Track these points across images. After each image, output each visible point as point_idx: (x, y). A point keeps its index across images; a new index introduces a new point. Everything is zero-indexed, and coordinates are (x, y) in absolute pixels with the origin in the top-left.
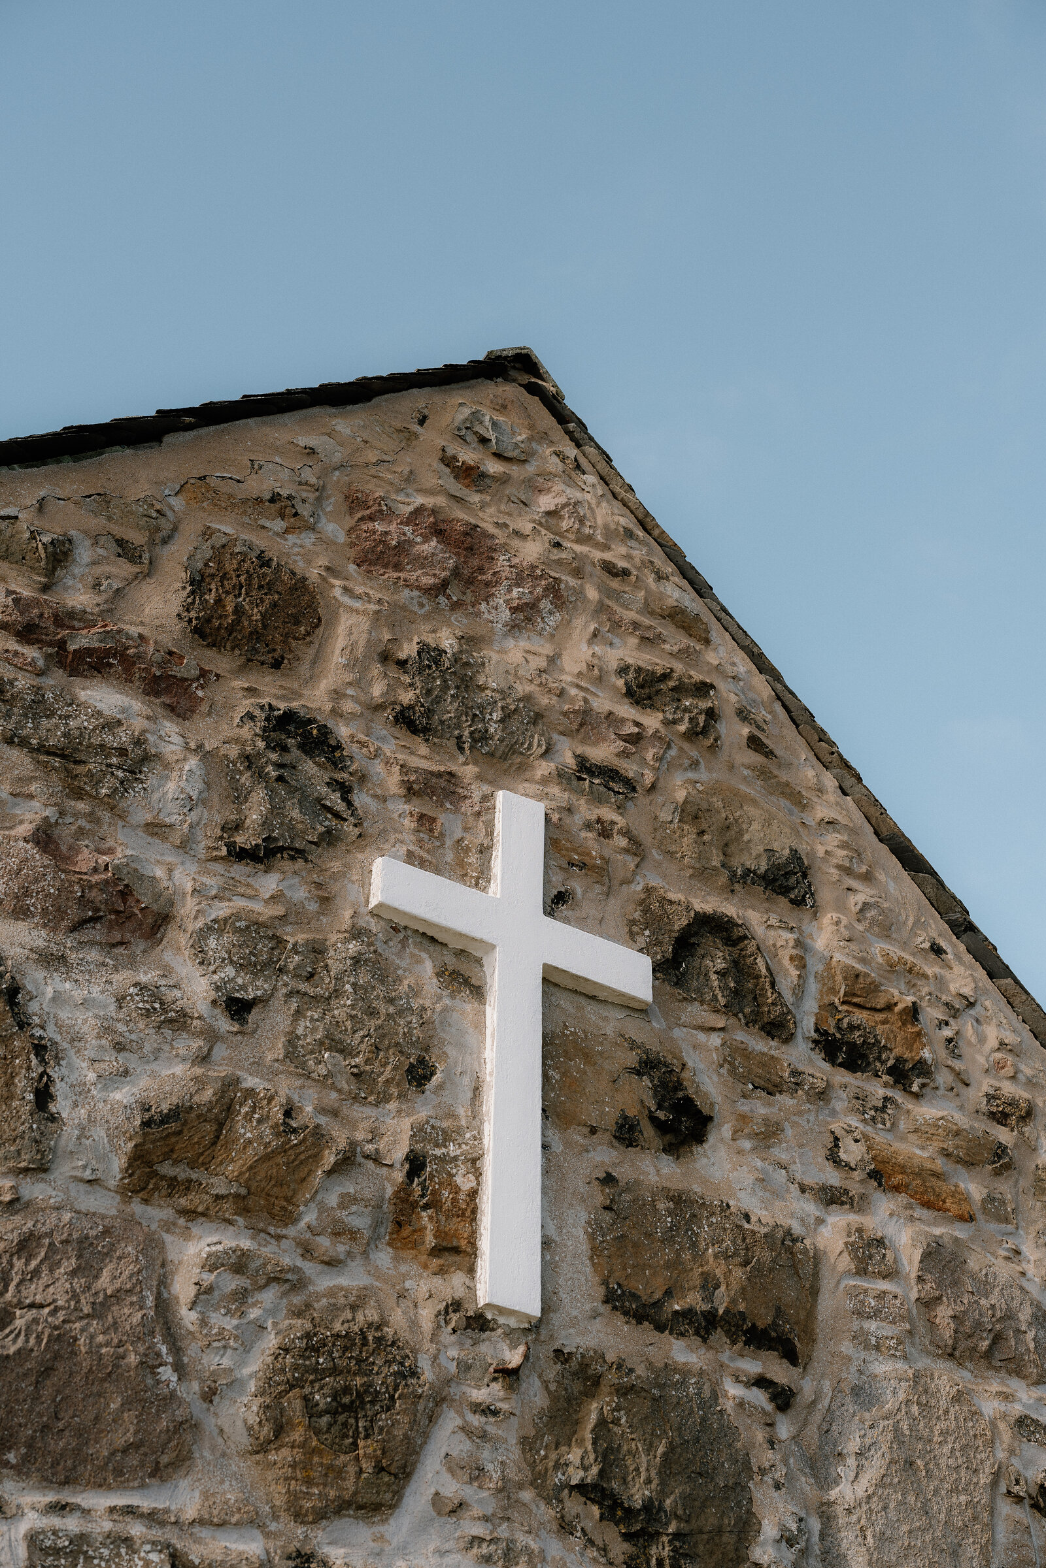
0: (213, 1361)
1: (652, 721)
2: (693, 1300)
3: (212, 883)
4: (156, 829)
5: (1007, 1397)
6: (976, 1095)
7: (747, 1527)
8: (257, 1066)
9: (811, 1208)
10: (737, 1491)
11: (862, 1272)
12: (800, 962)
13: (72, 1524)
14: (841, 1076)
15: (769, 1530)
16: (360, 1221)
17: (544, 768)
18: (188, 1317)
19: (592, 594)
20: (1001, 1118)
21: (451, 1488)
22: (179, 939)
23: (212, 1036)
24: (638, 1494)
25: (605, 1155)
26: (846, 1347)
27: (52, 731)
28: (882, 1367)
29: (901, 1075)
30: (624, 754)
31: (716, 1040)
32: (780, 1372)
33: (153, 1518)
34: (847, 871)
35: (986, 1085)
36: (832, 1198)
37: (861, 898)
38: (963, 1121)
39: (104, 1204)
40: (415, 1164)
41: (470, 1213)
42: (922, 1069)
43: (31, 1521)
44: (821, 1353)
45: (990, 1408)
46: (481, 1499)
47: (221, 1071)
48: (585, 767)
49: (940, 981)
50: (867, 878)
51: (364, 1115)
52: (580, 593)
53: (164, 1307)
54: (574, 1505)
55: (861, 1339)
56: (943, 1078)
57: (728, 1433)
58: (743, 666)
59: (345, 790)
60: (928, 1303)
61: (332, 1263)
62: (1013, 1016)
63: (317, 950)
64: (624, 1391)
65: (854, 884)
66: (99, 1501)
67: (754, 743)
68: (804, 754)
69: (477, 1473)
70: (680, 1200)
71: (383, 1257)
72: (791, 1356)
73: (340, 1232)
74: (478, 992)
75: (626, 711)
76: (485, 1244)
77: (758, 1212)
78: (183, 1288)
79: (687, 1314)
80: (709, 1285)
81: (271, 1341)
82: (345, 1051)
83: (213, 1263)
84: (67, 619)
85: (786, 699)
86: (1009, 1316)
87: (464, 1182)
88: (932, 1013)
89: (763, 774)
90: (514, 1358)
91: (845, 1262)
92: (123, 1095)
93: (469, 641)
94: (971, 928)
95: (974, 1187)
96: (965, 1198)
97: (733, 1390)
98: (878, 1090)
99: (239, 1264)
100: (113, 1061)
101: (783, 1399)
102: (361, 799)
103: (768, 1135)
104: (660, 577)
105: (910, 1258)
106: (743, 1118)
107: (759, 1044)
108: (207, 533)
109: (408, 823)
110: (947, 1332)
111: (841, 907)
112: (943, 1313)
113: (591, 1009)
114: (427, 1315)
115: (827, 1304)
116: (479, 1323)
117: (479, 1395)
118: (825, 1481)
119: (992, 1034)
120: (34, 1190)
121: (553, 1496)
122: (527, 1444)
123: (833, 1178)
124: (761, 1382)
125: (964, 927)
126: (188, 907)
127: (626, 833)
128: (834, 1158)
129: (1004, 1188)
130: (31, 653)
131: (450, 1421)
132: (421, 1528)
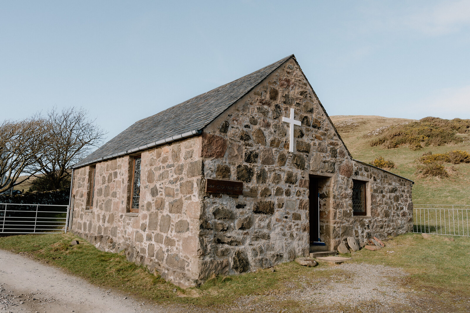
0: (275, 157)
1: (302, 97)
2: (302, 150)
3: (273, 121)
4: (269, 118)
5: (323, 155)
6: (324, 129)
7: (305, 165)
8: (276, 136)
9: (310, 141)
10: (304, 163)
11: (314, 146)
12: (312, 119)
13: (269, 167)
14: (314, 129)
15: (306, 165)
16: (282, 146)
17: (294, 105)
18: (274, 154)
19: (298, 84)
20: (326, 131)
21: (288, 164)
22: (271, 126)
23: (274, 134)
24: (298, 164)
25: (297, 139)
26: (312, 152)
27: (263, 111)
28: (314, 153)
29: (318, 128)
30: (300, 101)
31: (305, 128)
32: (307, 154)
33: (273, 167)
34: (316, 108)
35: (325, 128)
36: (312, 140)
37: (317, 111)
38: (323, 132)
39: (269, 147)
40: (286, 142)
41: (289, 145)
42: (320, 127)
43: (268, 167)
44: (310, 152)
45: (321, 155)
46: (290, 164)
47: (274, 137)
48: (297, 103)
49: (323, 118)
50: (318, 109)
51: (282, 138)
52: (297, 84)
53: (273, 154)
54: (294, 164)
55: (313, 151)
56: (322, 128)
57: (304, 159)
58: (310, 88)
59: (280, 111)
60: (318, 148)
61: (281, 150)
62: (328, 120)
63: (279, 125)
64: (298, 157)
65: (317, 110)
66: (271, 166)
67: (310, 97)
68: (314, 96)
69: (289, 163)
70: (302, 142)
71: (284, 149)
72: (308, 153)
73: (282, 147)
74: (289, 127)
75: (300, 96)
76: (290, 147)
77: (307, 142)
78: (273, 152)
79: (302, 151)
80: (303, 148)
81: (278, 155)
82: (281, 134)
83: (275, 151)
84: (263, 100)
85: (313, 91)
86: (324, 148)
87: (288, 143)
88: (322, 122)
89: (310, 100)
90: (291, 155)
91: (313, 145)
92: (269, 140)
93: (288, 92)
94: (326, 113)
95: (323, 137)
96: (322, 138)
97: (304, 156)
98: (316, 130)
99: (276, 150)
100: (269, 137)
101: (307, 156)
102: (281, 111)
103: (308, 135)
104: (304, 80)
105: (317, 144)
106: (306, 134)
107: (308, 127)
108: (270, 87)
109: (285, 113)
110: (319, 150)
111: (315, 113)
112: (319, 148)
113: (296, 126)
114: (286, 152)
115: (311, 149)
116: (289, 153)
117: (289, 158)
118: (310, 162)
119: (326, 123)
120: (266, 147)
121: (293, 164)
122: (292, 161)
123: (312, 138)
124: (306, 155)
125: (325, 113)
126: (271, 124)
127: (300, 110)
128: (313, 137)
129: (325, 137)
130: (261, 104)
131: (288, 160)
132: (286, 167)
